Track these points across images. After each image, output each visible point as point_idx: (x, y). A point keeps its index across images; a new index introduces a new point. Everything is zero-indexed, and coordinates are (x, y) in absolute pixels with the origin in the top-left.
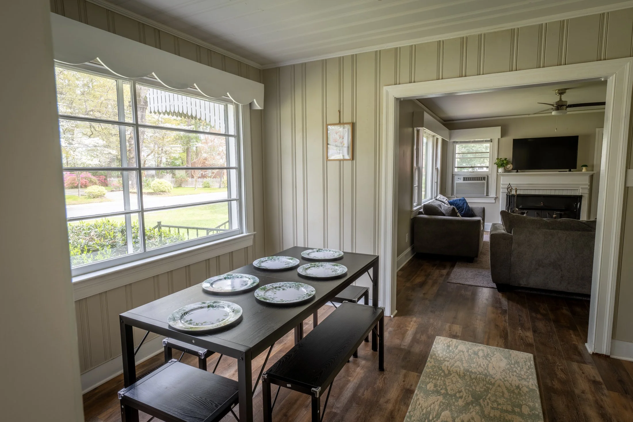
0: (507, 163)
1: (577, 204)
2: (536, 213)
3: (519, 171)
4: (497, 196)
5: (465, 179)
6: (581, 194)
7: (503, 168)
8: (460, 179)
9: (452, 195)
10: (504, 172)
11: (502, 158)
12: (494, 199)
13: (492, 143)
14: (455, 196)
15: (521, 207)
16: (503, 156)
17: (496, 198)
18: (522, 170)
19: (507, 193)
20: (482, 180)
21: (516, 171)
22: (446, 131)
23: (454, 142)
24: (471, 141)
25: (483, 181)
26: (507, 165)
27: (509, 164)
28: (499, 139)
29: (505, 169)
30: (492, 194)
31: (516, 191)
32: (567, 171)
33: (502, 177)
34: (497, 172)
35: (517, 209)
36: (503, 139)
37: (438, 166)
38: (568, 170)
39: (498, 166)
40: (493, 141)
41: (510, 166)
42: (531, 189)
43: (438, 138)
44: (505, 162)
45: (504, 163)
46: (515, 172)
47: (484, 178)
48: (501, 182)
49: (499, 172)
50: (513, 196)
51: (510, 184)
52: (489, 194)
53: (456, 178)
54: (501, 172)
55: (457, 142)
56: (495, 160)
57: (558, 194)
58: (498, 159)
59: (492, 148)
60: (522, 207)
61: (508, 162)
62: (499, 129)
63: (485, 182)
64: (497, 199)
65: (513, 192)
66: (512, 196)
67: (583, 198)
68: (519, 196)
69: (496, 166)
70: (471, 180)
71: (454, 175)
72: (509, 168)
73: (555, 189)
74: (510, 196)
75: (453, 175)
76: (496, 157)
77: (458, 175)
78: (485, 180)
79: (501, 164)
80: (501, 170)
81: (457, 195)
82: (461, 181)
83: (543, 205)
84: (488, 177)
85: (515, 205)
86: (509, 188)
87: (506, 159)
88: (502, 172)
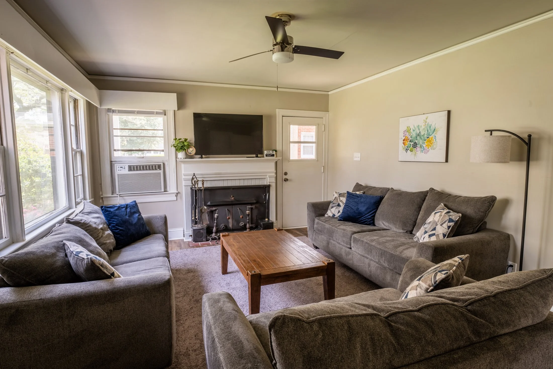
0: (189, 146)
1: (266, 195)
2: (226, 209)
3: (203, 156)
4: (179, 191)
5: (131, 168)
6: (268, 184)
7: (184, 152)
8: (123, 168)
9: (113, 193)
10: (185, 158)
11: (181, 139)
12: (176, 196)
13: (166, 116)
14: (118, 195)
15: (209, 203)
16: (182, 136)
17: (177, 193)
18: (207, 156)
19: (191, 187)
20: (156, 169)
21: (199, 156)
22: (93, 90)
23: (109, 110)
24: (135, 111)
25: (158, 171)
26: (188, 148)
27: (191, 147)
28: (174, 111)
29: (186, 152)
30: (172, 188)
31: (203, 184)
32: (254, 157)
33: (183, 165)
34: (176, 158)
35: (205, 207)
36: (181, 112)
37: (81, 148)
38: (254, 155)
39: (177, 150)
40: (168, 113)
41: (192, 149)
42: (219, 180)
43: (78, 100)
44: (186, 144)
45: (184, 145)
46: (199, 158)
47: (159, 167)
48: (183, 172)
49: (178, 157)
50: (200, 190)
51: (194, 174)
52: (168, 189)
53: (117, 167)
54: (181, 158)
55: (113, 111)
56: (172, 142)
57: (247, 185)
58: (176, 139)
59: (166, 124)
60: (211, 203)
61: (190, 144)
62: (174, 96)
63: (161, 172)
64: (179, 195)
65: (200, 185)
66: (198, 190)
67: (271, 188)
68: (207, 189)
69: (173, 149)
70: (140, 170)
71: (113, 162)
72: (191, 152)
73: (244, 179)
74: (195, 190)
75: (111, 162)
76: (173, 137)
77: (120, 162)
78: (160, 169)
79: (181, 147)
80: (181, 155)
81: (121, 193)
82: (126, 171)
83: (234, 199)
84: (164, 164)
85: (203, 203)
86: (194, 178)
87: (186, 140)
88: (183, 158)
